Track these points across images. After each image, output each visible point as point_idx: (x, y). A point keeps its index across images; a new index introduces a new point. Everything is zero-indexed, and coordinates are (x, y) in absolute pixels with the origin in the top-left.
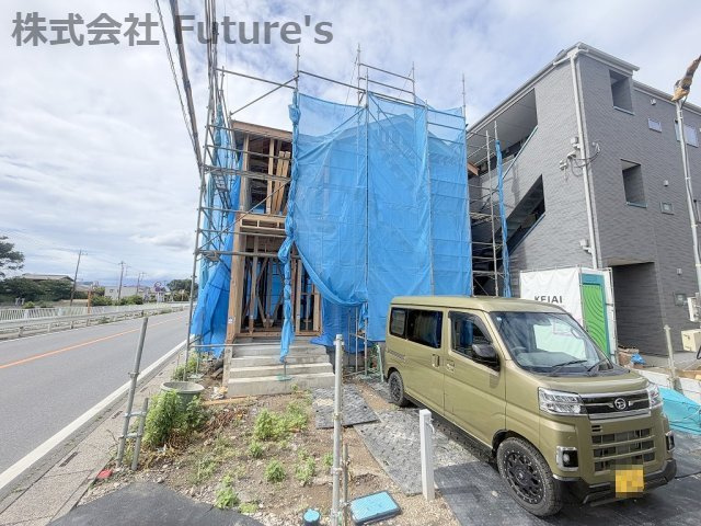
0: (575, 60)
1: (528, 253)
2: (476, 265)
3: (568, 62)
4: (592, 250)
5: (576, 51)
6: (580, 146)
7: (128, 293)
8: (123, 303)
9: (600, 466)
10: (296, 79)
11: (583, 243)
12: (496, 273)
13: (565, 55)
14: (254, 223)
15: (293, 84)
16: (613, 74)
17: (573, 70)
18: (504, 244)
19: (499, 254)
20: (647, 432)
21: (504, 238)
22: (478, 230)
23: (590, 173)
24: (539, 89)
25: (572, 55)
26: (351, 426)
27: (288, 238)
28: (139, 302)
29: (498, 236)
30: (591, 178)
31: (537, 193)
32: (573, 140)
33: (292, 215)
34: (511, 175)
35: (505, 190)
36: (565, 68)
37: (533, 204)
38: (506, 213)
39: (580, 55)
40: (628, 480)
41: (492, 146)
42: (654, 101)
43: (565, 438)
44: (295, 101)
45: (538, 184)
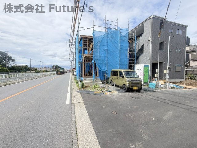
0: (152, 19)
1: (140, 60)
2: (129, 63)
3: (150, 19)
4: (150, 60)
5: (152, 17)
6: (151, 38)
9: (132, 86)
11: (149, 59)
12: (133, 64)
14: (87, 56)
15: (93, 28)
16: (161, 20)
17: (151, 21)
19: (134, 60)
20: (139, 84)
21: (135, 57)
22: (130, 56)
23: (152, 44)
24: (145, 24)
25: (151, 17)
27: (93, 59)
29: (134, 58)
30: (151, 46)
31: (143, 47)
32: (149, 37)
34: (138, 43)
35: (136, 46)
37: (141, 50)
38: (136, 51)
39: (153, 17)
41: (134, 36)
42: (172, 25)
43: (128, 83)
44: (94, 32)
45: (143, 46)
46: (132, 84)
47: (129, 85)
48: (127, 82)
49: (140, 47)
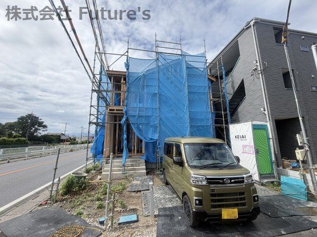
0: (253, 25)
1: (240, 115)
2: (216, 122)
3: (250, 26)
4: (266, 112)
5: (254, 21)
6: (258, 64)
7: (84, 139)
8: (83, 143)
9: (214, 206)
10: (127, 52)
11: (262, 109)
12: (224, 125)
13: (249, 23)
14: (114, 110)
16: (275, 28)
17: (253, 30)
18: (228, 111)
19: (226, 117)
21: (228, 109)
23: (263, 77)
24: (240, 40)
25: (252, 23)
26: (140, 191)
27: (125, 115)
29: (225, 110)
30: (264, 79)
31: (242, 86)
32: (255, 62)
33: (126, 106)
34: (230, 80)
35: (229, 88)
36: (249, 30)
37: (240, 93)
38: (229, 97)
39: (255, 23)
40: (229, 214)
41: (220, 68)
42: (303, 37)
43: (197, 194)
45: (242, 83)
46: (212, 195)
47: (200, 202)
48: (194, 189)
49: (236, 86)
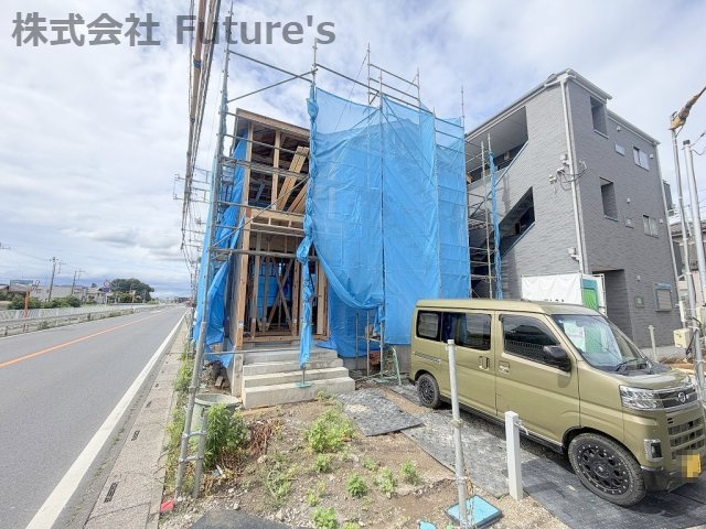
0: (565, 84)
1: (517, 258)
3: (558, 85)
4: (579, 257)
5: (566, 76)
6: (569, 162)
9: (675, 455)
10: (313, 73)
11: (571, 251)
13: (555, 79)
15: (310, 77)
16: (593, 101)
17: (563, 94)
18: (497, 249)
19: (493, 257)
21: (497, 244)
22: (475, 235)
23: (578, 188)
24: (530, 107)
25: (562, 79)
26: (398, 431)
27: (307, 238)
28: (75, 303)
30: (579, 192)
31: (528, 199)
32: (563, 157)
34: (501, 185)
35: (497, 195)
36: (555, 90)
37: (523, 216)
38: (500, 220)
39: (569, 80)
41: (486, 155)
42: (619, 128)
43: (651, 432)
44: (313, 95)
45: (529, 197)
46: (671, 431)
49: (514, 201)
